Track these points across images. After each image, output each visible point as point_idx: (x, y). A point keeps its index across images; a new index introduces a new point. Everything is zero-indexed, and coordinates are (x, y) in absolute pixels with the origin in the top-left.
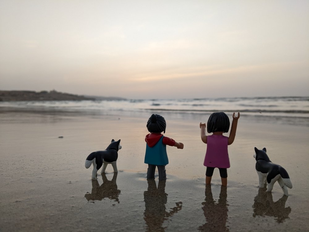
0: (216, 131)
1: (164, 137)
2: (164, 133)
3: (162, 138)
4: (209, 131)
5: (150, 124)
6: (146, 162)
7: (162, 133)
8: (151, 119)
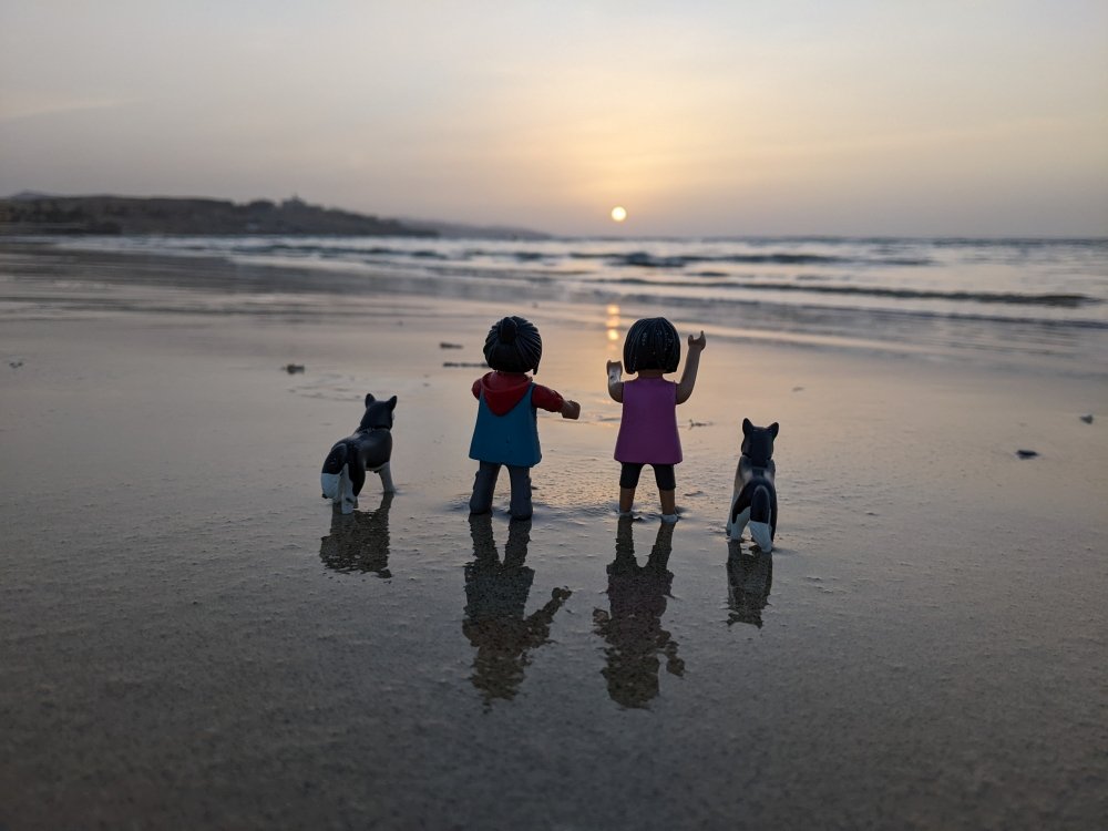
0: (644, 369)
1: (536, 386)
2: (535, 373)
3: (530, 391)
4: (630, 371)
5: (495, 345)
6: (473, 455)
7: (530, 373)
8: (499, 332)
